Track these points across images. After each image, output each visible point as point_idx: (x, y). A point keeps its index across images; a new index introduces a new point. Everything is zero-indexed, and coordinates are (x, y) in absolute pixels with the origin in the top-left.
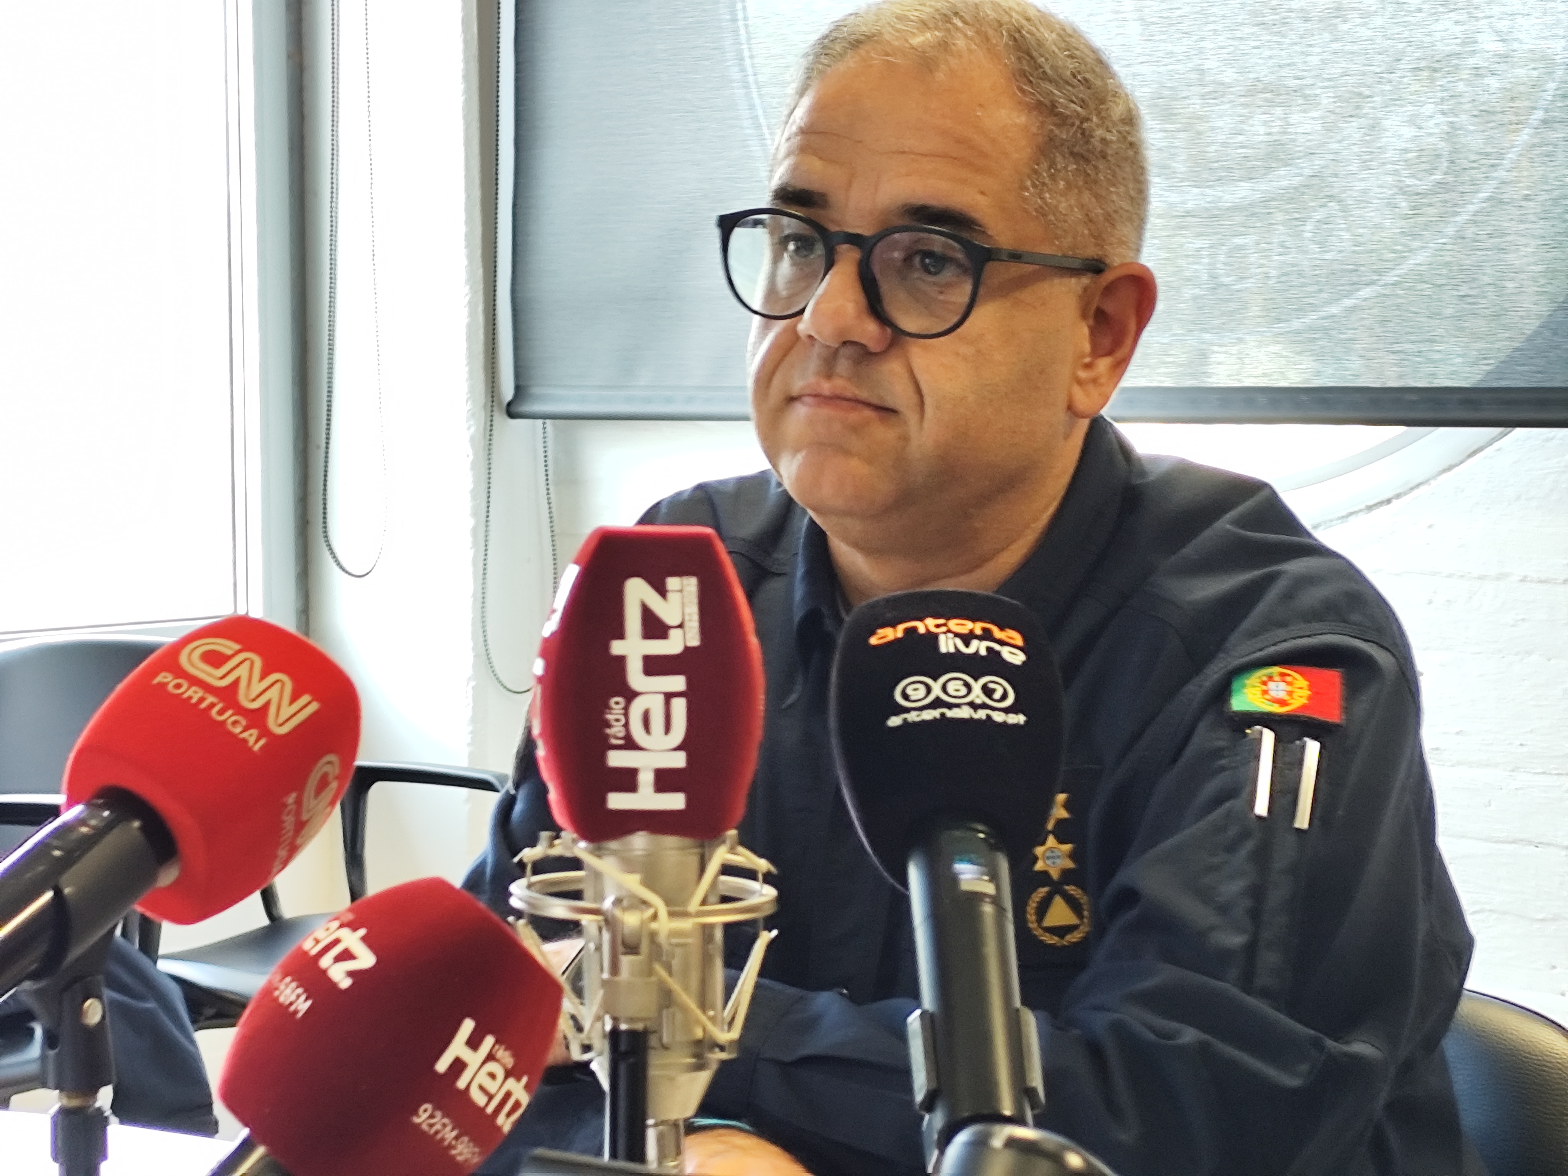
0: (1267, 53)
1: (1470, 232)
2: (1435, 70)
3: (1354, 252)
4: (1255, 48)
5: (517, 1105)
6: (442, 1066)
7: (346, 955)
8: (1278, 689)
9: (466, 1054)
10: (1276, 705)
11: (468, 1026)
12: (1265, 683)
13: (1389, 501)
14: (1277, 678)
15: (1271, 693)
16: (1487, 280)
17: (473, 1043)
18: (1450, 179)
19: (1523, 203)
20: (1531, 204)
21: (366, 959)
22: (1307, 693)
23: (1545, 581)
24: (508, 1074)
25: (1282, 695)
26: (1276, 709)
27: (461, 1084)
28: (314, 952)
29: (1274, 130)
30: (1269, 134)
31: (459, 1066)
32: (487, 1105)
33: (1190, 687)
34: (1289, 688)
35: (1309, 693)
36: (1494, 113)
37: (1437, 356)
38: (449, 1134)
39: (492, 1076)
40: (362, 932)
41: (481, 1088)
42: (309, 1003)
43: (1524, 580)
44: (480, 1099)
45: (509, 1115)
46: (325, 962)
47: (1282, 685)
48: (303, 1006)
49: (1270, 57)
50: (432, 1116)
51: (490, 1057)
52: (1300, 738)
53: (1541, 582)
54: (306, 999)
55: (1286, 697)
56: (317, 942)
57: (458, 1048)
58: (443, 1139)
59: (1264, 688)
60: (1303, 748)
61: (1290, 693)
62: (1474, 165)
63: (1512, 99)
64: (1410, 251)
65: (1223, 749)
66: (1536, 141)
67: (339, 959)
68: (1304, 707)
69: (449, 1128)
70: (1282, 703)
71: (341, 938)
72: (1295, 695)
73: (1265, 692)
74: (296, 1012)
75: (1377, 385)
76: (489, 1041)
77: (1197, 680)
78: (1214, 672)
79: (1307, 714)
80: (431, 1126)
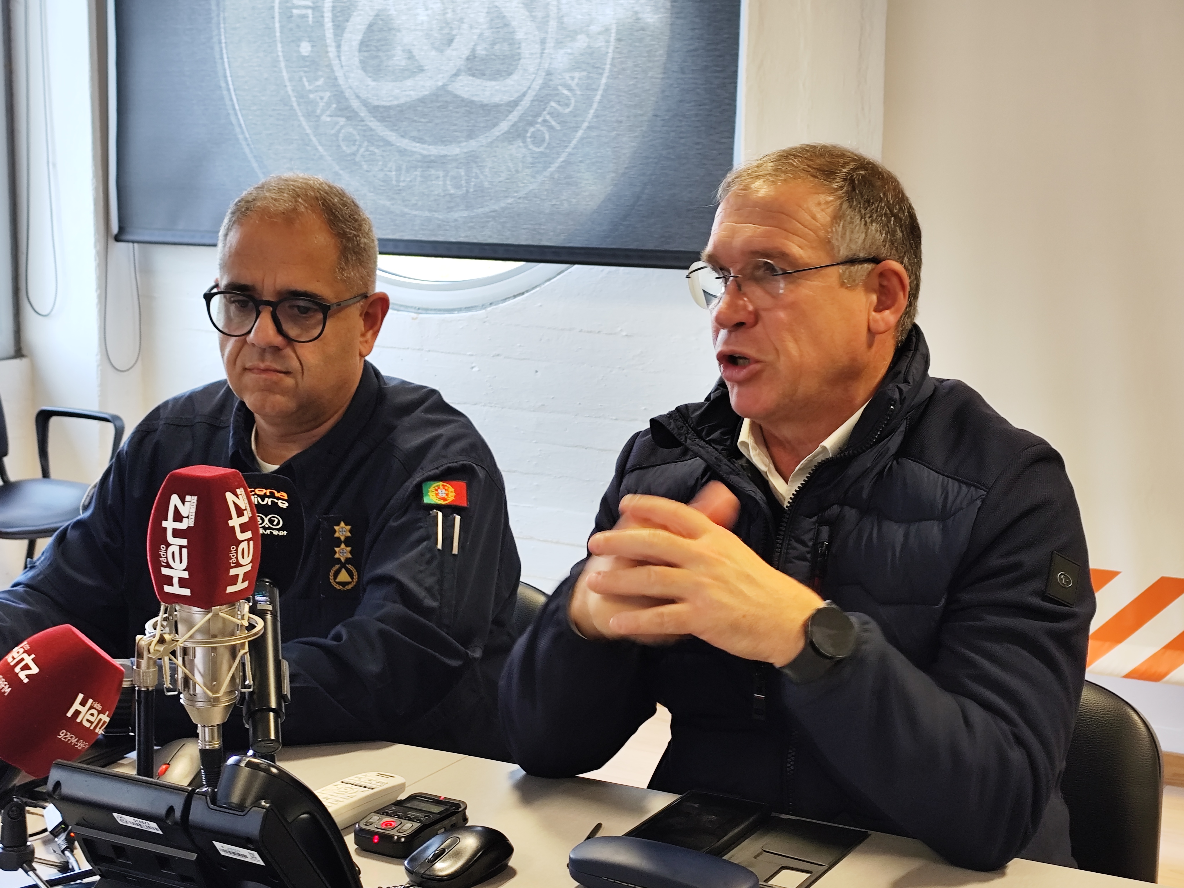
0: (467, 89)
1: (556, 176)
2: (541, 101)
3: (506, 182)
4: (462, 86)
5: (105, 722)
6: (69, 714)
7: (26, 667)
8: (442, 493)
9: (80, 708)
10: (442, 501)
11: (81, 696)
12: (436, 490)
13: (523, 294)
14: (441, 487)
15: (440, 495)
16: (564, 198)
17: (83, 703)
18: (548, 151)
19: (579, 164)
20: (582, 164)
21: (35, 670)
22: (453, 494)
23: (590, 332)
24: (99, 712)
25: (444, 496)
26: (442, 502)
27: (78, 720)
28: (12, 664)
29: (470, 124)
30: (468, 126)
31: (77, 713)
32: (90, 726)
33: (407, 484)
34: (447, 492)
35: (454, 494)
36: (567, 122)
37: (542, 231)
38: (74, 740)
39: (92, 715)
40: (33, 656)
41: (88, 720)
42: (10, 689)
43: (581, 331)
44: (87, 725)
45: (100, 728)
46: (17, 669)
47: (444, 491)
48: (7, 690)
49: (468, 91)
50: (66, 735)
51: (91, 707)
52: (452, 514)
53: (588, 332)
54: (9, 688)
55: (446, 497)
56: (14, 658)
57: (76, 706)
58: (71, 742)
59: (437, 492)
60: (454, 518)
61: (447, 495)
62: (558, 145)
63: (575, 116)
64: (531, 183)
65: (420, 519)
66: (585, 136)
67: (23, 669)
68: (453, 500)
69: (74, 738)
70: (445, 499)
71: (25, 658)
72: (449, 496)
73: (437, 494)
74: (5, 692)
75: (516, 243)
76: (90, 701)
77: (409, 481)
78: (417, 478)
79: (455, 504)
80: (65, 738)
